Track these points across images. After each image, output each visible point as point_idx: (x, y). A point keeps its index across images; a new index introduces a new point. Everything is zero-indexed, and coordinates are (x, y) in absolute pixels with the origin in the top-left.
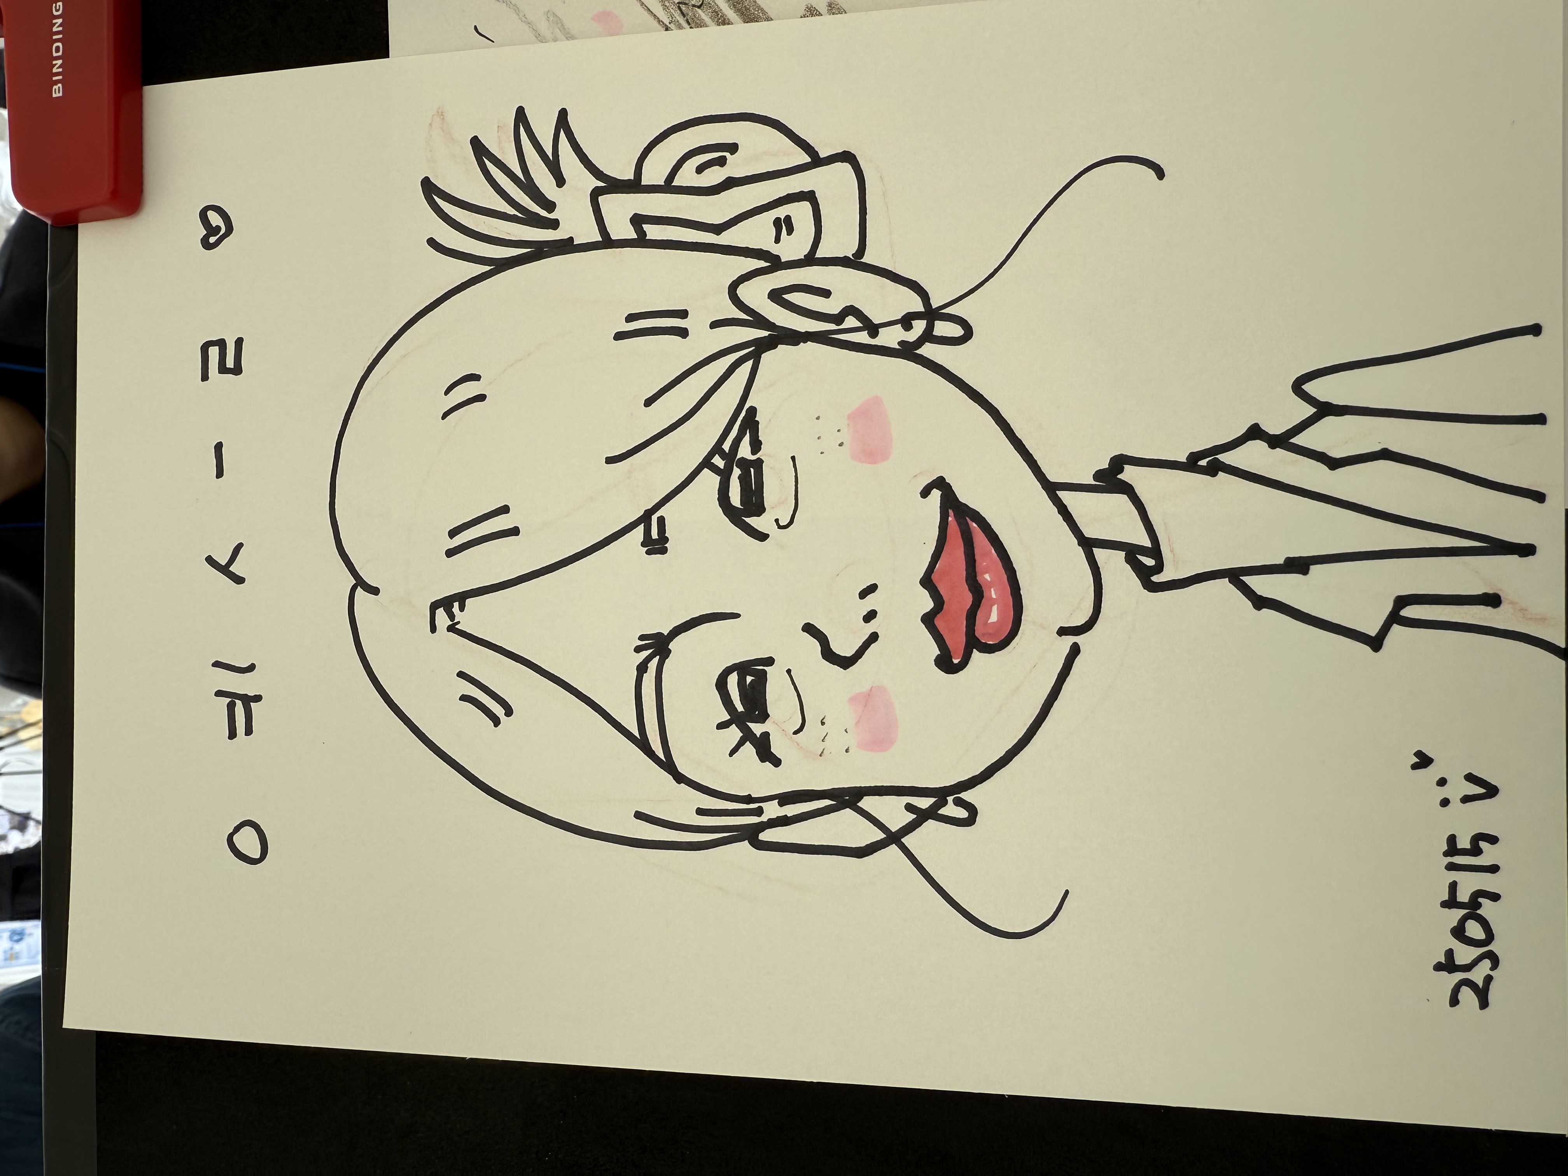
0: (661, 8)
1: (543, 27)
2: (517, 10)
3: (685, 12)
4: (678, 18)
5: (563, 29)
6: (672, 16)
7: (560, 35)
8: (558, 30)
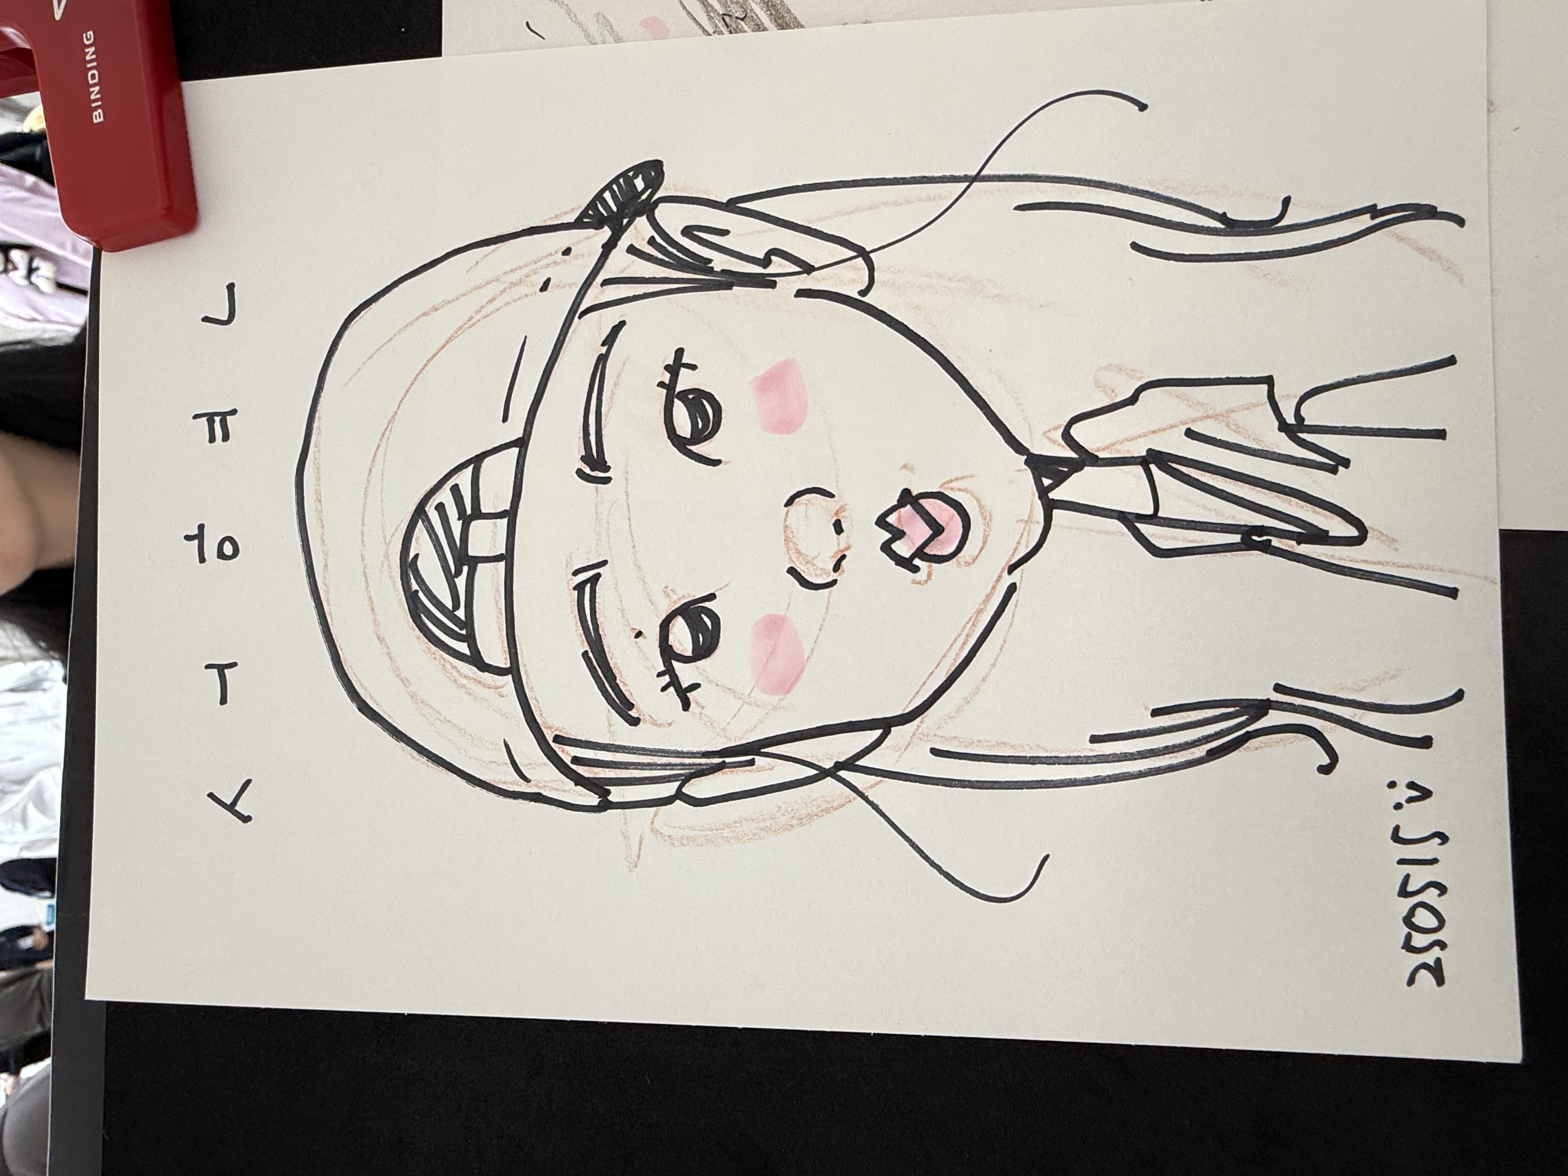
0: (706, 19)
1: (593, 28)
2: (569, 12)
3: (728, 24)
4: (722, 29)
5: (612, 32)
6: (716, 26)
7: (609, 38)
8: (606, 32)
